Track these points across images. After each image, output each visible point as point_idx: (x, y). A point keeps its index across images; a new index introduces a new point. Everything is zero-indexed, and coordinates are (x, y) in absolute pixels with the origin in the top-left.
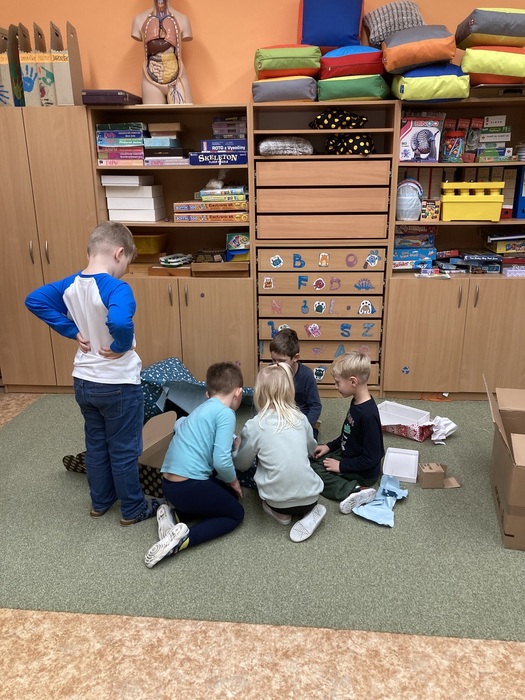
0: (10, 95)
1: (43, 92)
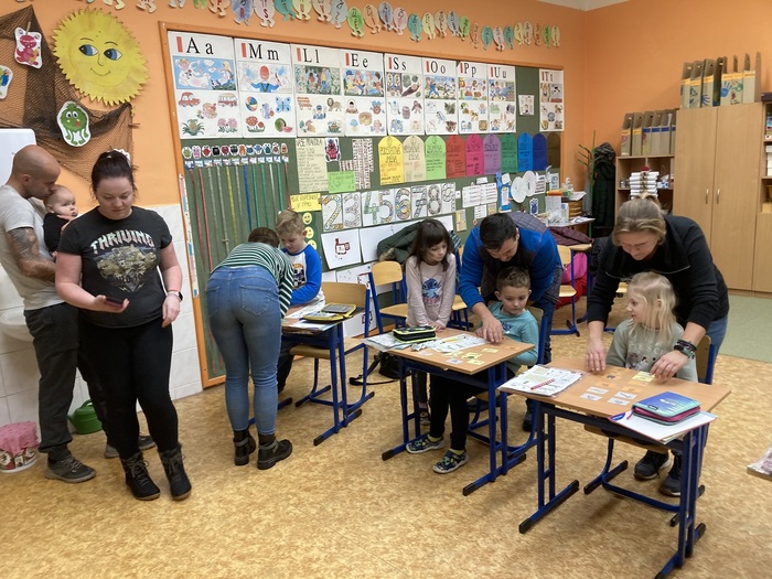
0: (711, 101)
1: (734, 96)
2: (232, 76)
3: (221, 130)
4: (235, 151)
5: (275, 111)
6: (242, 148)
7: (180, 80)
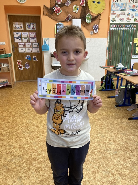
2: (125, 7)
3: (120, 21)
4: (122, 26)
5: (134, 16)
6: (124, 26)
7: (112, 8)
